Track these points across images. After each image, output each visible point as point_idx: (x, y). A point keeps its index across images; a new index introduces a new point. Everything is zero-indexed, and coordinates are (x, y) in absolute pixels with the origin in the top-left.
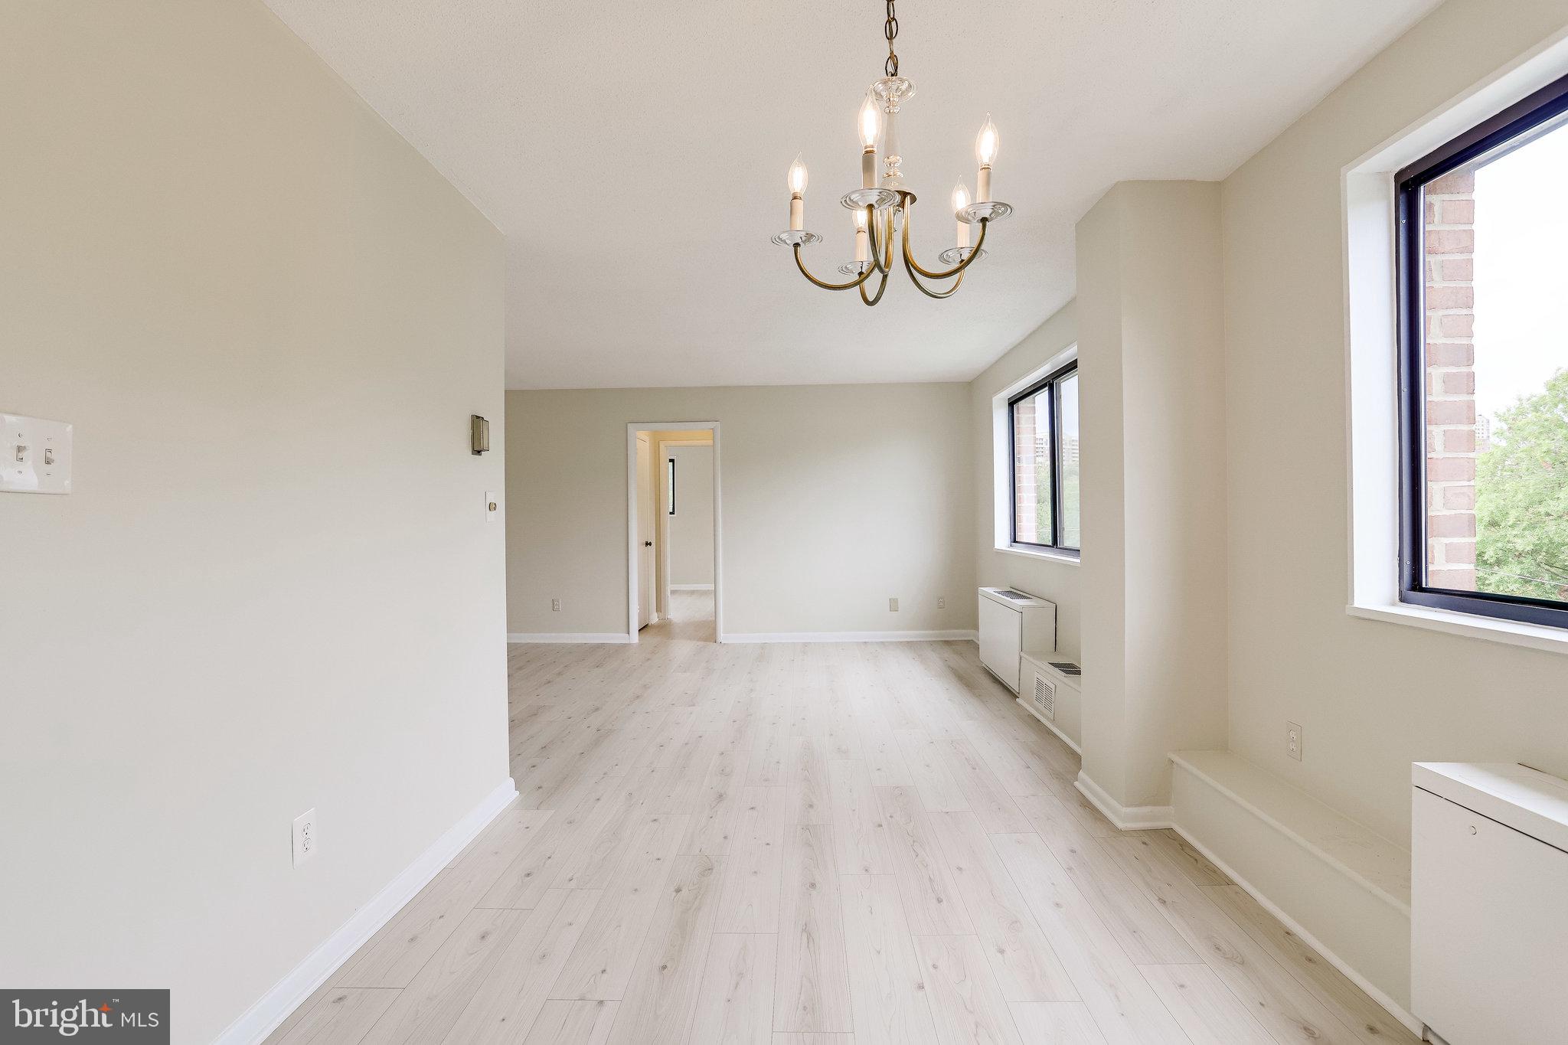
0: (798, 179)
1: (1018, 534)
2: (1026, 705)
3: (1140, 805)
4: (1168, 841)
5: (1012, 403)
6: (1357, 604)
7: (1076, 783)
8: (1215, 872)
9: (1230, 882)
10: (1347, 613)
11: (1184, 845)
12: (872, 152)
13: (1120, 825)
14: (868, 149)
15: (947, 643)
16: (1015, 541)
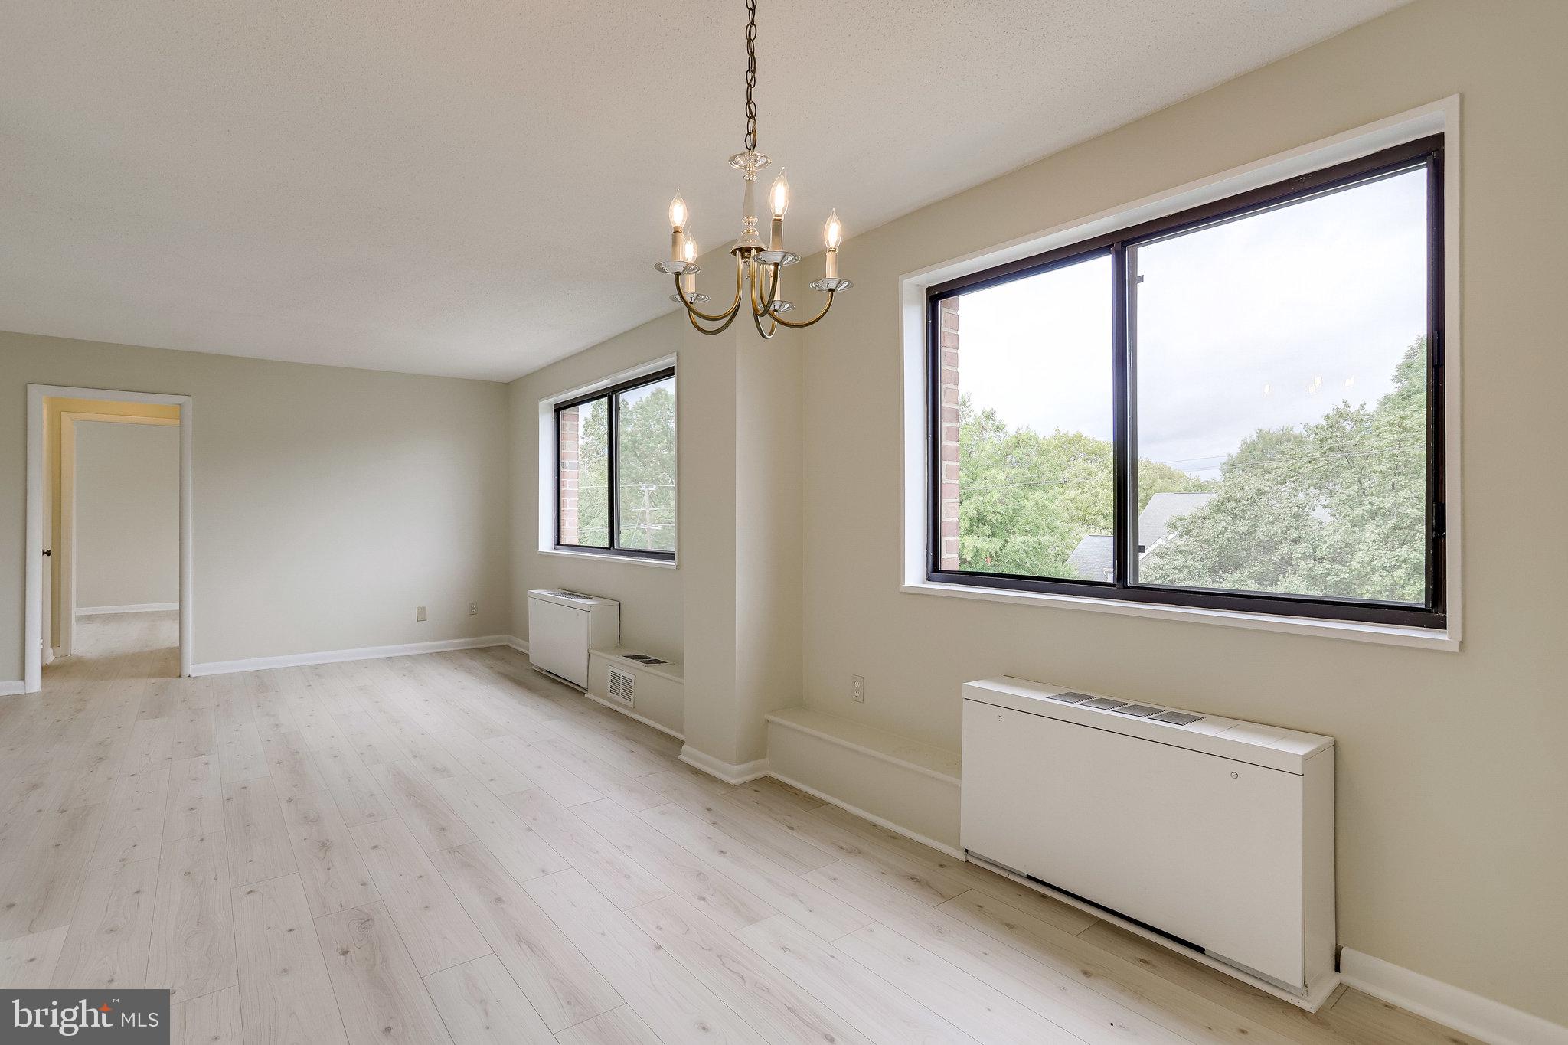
0: (678, 214)
1: (562, 537)
2: (596, 699)
3: (746, 761)
4: (767, 785)
5: (558, 409)
6: (907, 583)
7: (680, 757)
8: (813, 799)
9: (824, 803)
10: (900, 590)
11: (783, 786)
12: (780, 220)
13: (733, 781)
14: (777, 218)
15: (481, 650)
16: (558, 544)
